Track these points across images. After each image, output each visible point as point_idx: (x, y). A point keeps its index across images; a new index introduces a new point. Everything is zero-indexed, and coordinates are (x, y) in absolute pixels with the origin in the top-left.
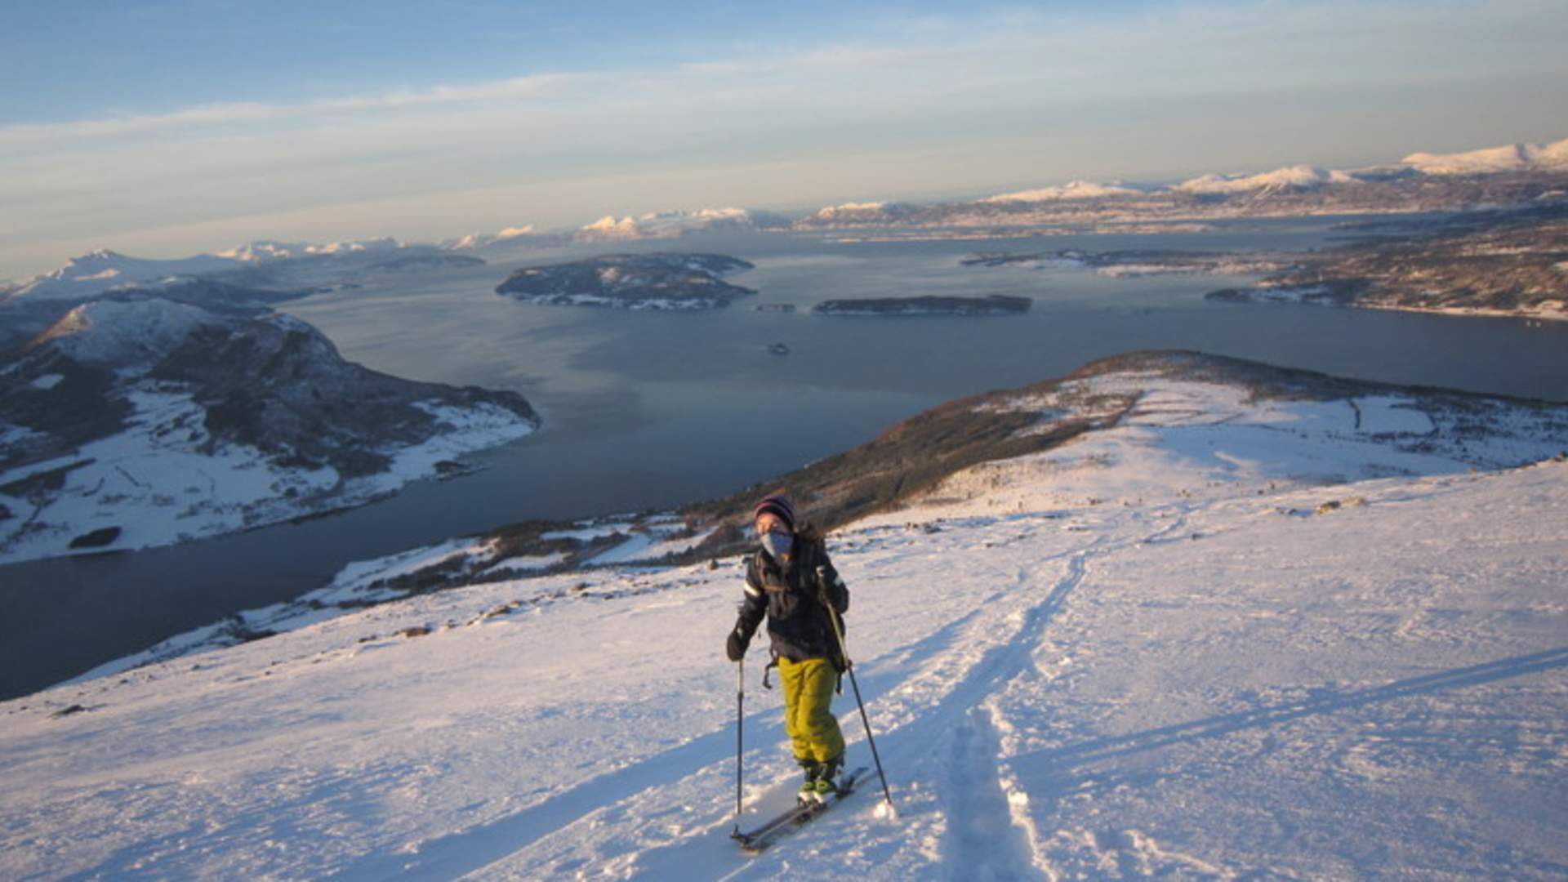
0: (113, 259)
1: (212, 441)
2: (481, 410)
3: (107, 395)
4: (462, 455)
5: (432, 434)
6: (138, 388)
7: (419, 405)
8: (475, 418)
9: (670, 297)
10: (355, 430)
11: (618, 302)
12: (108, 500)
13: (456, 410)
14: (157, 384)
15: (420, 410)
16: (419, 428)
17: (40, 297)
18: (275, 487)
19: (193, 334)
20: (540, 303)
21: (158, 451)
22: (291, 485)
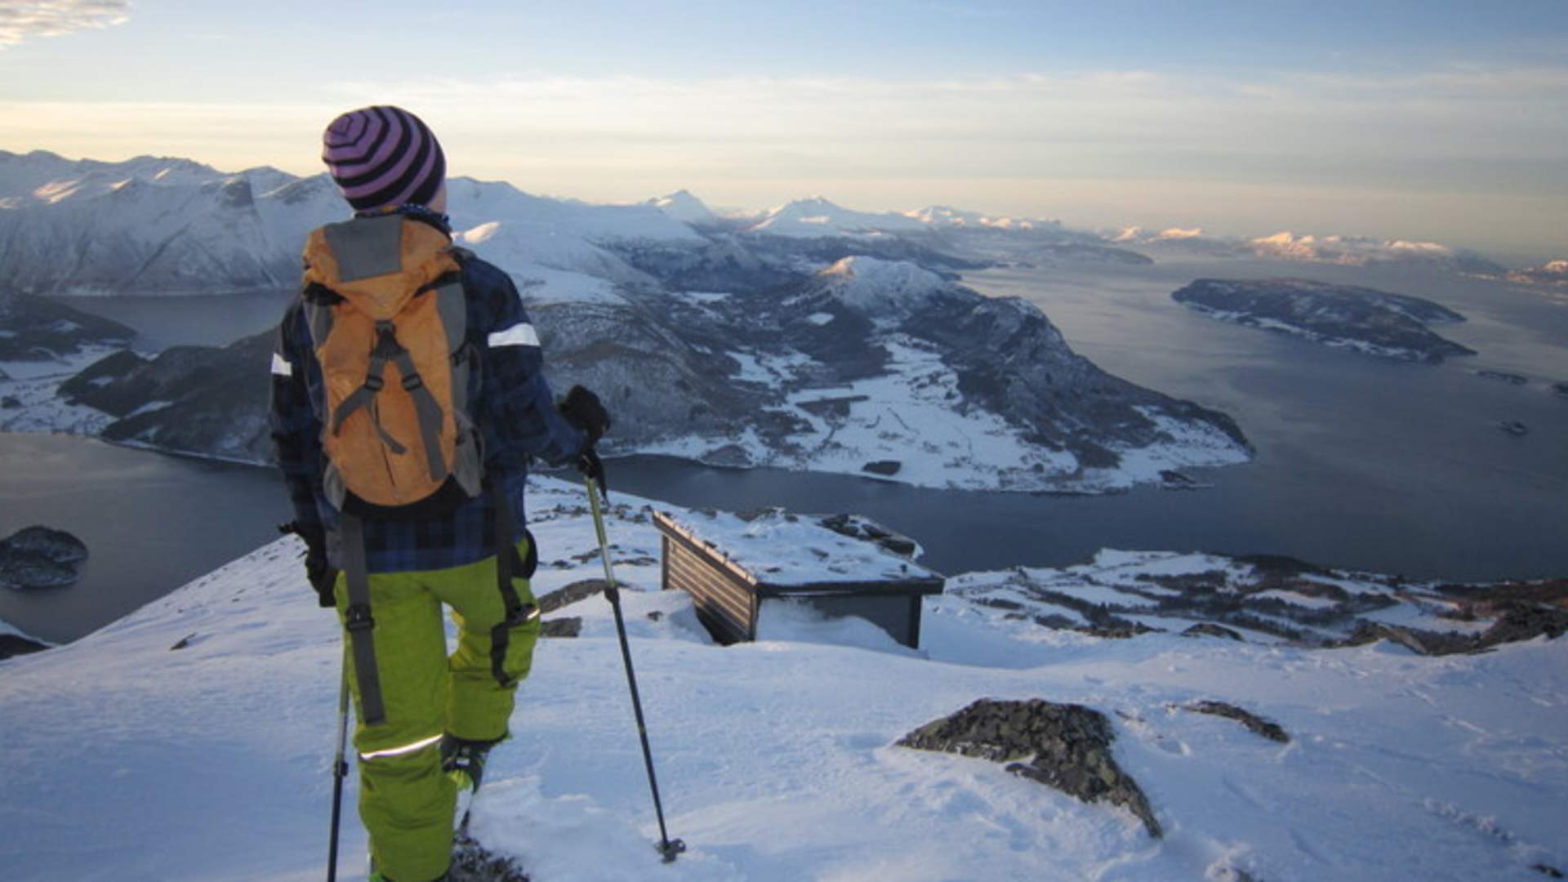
0: (825, 206)
1: (964, 404)
2: (1199, 428)
3: (867, 340)
4: (1182, 468)
5: (1154, 440)
6: (893, 340)
7: (1139, 409)
8: (1191, 435)
9: (1372, 341)
10: (1082, 420)
11: (1311, 335)
12: (885, 436)
13: (1176, 423)
14: (910, 339)
15: (1140, 414)
16: (1141, 434)
17: (777, 233)
18: (1023, 459)
19: (930, 298)
20: (1223, 319)
21: (919, 401)
22: (1039, 461)
